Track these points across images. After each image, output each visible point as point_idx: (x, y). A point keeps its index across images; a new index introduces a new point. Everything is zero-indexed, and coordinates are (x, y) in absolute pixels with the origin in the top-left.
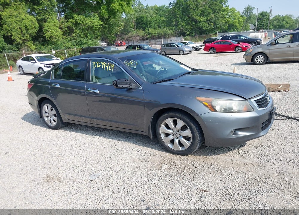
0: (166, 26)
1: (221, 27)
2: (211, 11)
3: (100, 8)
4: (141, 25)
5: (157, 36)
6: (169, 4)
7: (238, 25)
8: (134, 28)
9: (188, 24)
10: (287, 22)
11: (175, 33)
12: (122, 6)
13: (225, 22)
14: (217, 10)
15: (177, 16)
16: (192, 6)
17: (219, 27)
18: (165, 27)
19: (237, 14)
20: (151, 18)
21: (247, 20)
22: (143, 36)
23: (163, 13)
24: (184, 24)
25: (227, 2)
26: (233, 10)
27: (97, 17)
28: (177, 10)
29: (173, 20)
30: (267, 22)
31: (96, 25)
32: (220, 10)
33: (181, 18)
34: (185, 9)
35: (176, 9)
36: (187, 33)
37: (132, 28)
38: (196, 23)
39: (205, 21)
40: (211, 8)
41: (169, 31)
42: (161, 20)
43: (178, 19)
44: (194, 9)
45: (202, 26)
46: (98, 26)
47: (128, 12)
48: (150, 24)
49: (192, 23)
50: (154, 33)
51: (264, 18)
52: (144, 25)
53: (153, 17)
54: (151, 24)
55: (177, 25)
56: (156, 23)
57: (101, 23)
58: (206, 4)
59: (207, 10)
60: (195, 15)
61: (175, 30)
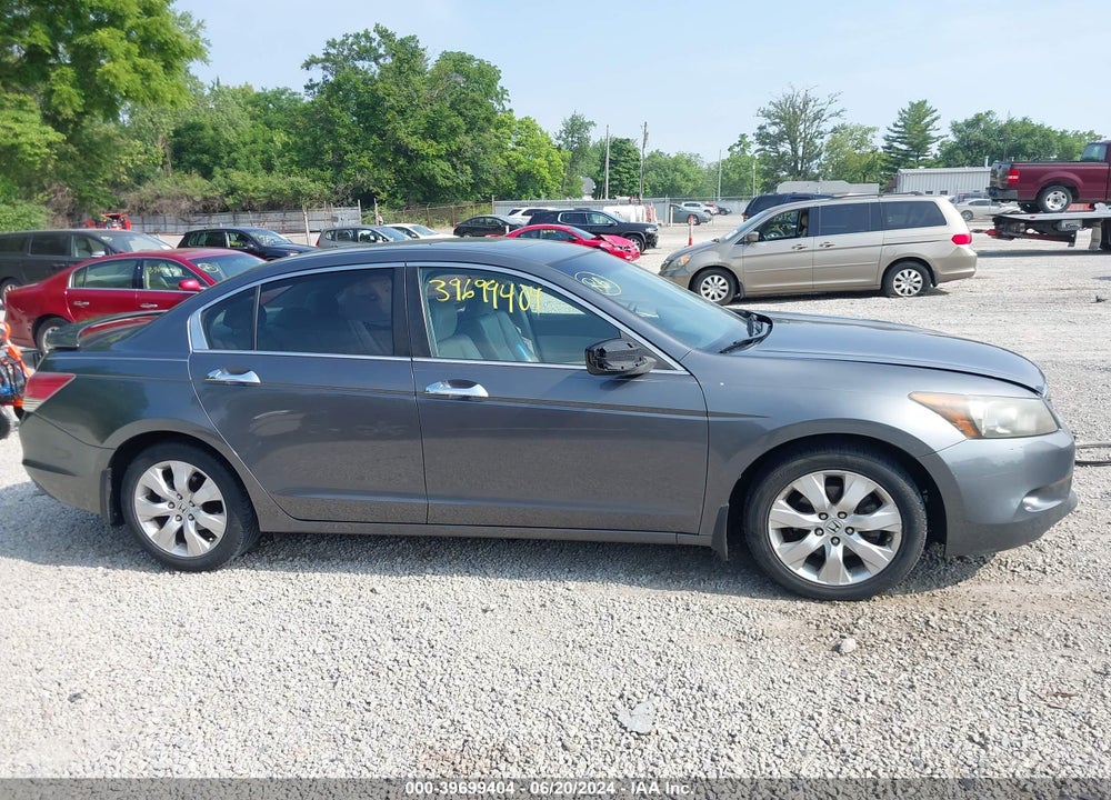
0: (297, 163)
1: (497, 179)
2: (460, 121)
3: (45, 77)
4: (193, 158)
5: (265, 201)
6: (307, 87)
7: (548, 176)
8: (162, 166)
9: (381, 162)
10: (686, 177)
11: (336, 193)
12: (147, 76)
13: (506, 163)
14: (480, 123)
15: (341, 130)
16: (393, 101)
17: (491, 179)
18: (294, 167)
19: (543, 140)
20: (233, 131)
21: (573, 161)
22: (205, 198)
23: (280, 117)
24: (365, 161)
25: (505, 96)
26: (528, 126)
27: (33, 112)
28: (336, 111)
29: (326, 147)
30: (632, 172)
31: (32, 145)
32: (488, 120)
33: (356, 142)
34: (368, 108)
35: (333, 106)
36: (379, 194)
37: (156, 165)
38: (410, 160)
39: (440, 157)
40: (461, 114)
41: (312, 185)
42: (272, 141)
43: (342, 141)
44: (402, 112)
45: (432, 173)
46: (40, 148)
47: (172, 102)
48: (229, 153)
49: (395, 160)
50: (251, 188)
51: (622, 159)
52: (206, 158)
53: (240, 129)
54: (234, 155)
55: (339, 166)
56: (254, 153)
57: (54, 136)
58: (441, 98)
59: (448, 117)
60: (406, 133)
61: (335, 183)
